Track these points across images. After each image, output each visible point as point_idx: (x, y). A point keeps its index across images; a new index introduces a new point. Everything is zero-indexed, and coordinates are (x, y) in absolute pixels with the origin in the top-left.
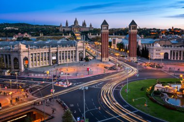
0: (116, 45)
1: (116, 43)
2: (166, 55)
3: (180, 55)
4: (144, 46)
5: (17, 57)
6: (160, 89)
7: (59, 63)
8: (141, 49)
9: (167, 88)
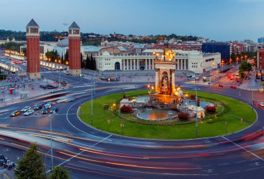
0: (44, 54)
1: (45, 51)
2: (117, 65)
3: (136, 64)
4: (90, 55)
6: (127, 105)
8: (85, 58)
9: (134, 103)
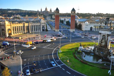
0: (66, 22)
2: (91, 28)
4: (80, 23)
5: (4, 28)
7: (30, 32)
9: (85, 49)
